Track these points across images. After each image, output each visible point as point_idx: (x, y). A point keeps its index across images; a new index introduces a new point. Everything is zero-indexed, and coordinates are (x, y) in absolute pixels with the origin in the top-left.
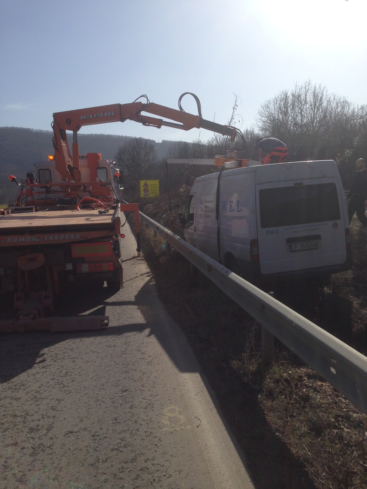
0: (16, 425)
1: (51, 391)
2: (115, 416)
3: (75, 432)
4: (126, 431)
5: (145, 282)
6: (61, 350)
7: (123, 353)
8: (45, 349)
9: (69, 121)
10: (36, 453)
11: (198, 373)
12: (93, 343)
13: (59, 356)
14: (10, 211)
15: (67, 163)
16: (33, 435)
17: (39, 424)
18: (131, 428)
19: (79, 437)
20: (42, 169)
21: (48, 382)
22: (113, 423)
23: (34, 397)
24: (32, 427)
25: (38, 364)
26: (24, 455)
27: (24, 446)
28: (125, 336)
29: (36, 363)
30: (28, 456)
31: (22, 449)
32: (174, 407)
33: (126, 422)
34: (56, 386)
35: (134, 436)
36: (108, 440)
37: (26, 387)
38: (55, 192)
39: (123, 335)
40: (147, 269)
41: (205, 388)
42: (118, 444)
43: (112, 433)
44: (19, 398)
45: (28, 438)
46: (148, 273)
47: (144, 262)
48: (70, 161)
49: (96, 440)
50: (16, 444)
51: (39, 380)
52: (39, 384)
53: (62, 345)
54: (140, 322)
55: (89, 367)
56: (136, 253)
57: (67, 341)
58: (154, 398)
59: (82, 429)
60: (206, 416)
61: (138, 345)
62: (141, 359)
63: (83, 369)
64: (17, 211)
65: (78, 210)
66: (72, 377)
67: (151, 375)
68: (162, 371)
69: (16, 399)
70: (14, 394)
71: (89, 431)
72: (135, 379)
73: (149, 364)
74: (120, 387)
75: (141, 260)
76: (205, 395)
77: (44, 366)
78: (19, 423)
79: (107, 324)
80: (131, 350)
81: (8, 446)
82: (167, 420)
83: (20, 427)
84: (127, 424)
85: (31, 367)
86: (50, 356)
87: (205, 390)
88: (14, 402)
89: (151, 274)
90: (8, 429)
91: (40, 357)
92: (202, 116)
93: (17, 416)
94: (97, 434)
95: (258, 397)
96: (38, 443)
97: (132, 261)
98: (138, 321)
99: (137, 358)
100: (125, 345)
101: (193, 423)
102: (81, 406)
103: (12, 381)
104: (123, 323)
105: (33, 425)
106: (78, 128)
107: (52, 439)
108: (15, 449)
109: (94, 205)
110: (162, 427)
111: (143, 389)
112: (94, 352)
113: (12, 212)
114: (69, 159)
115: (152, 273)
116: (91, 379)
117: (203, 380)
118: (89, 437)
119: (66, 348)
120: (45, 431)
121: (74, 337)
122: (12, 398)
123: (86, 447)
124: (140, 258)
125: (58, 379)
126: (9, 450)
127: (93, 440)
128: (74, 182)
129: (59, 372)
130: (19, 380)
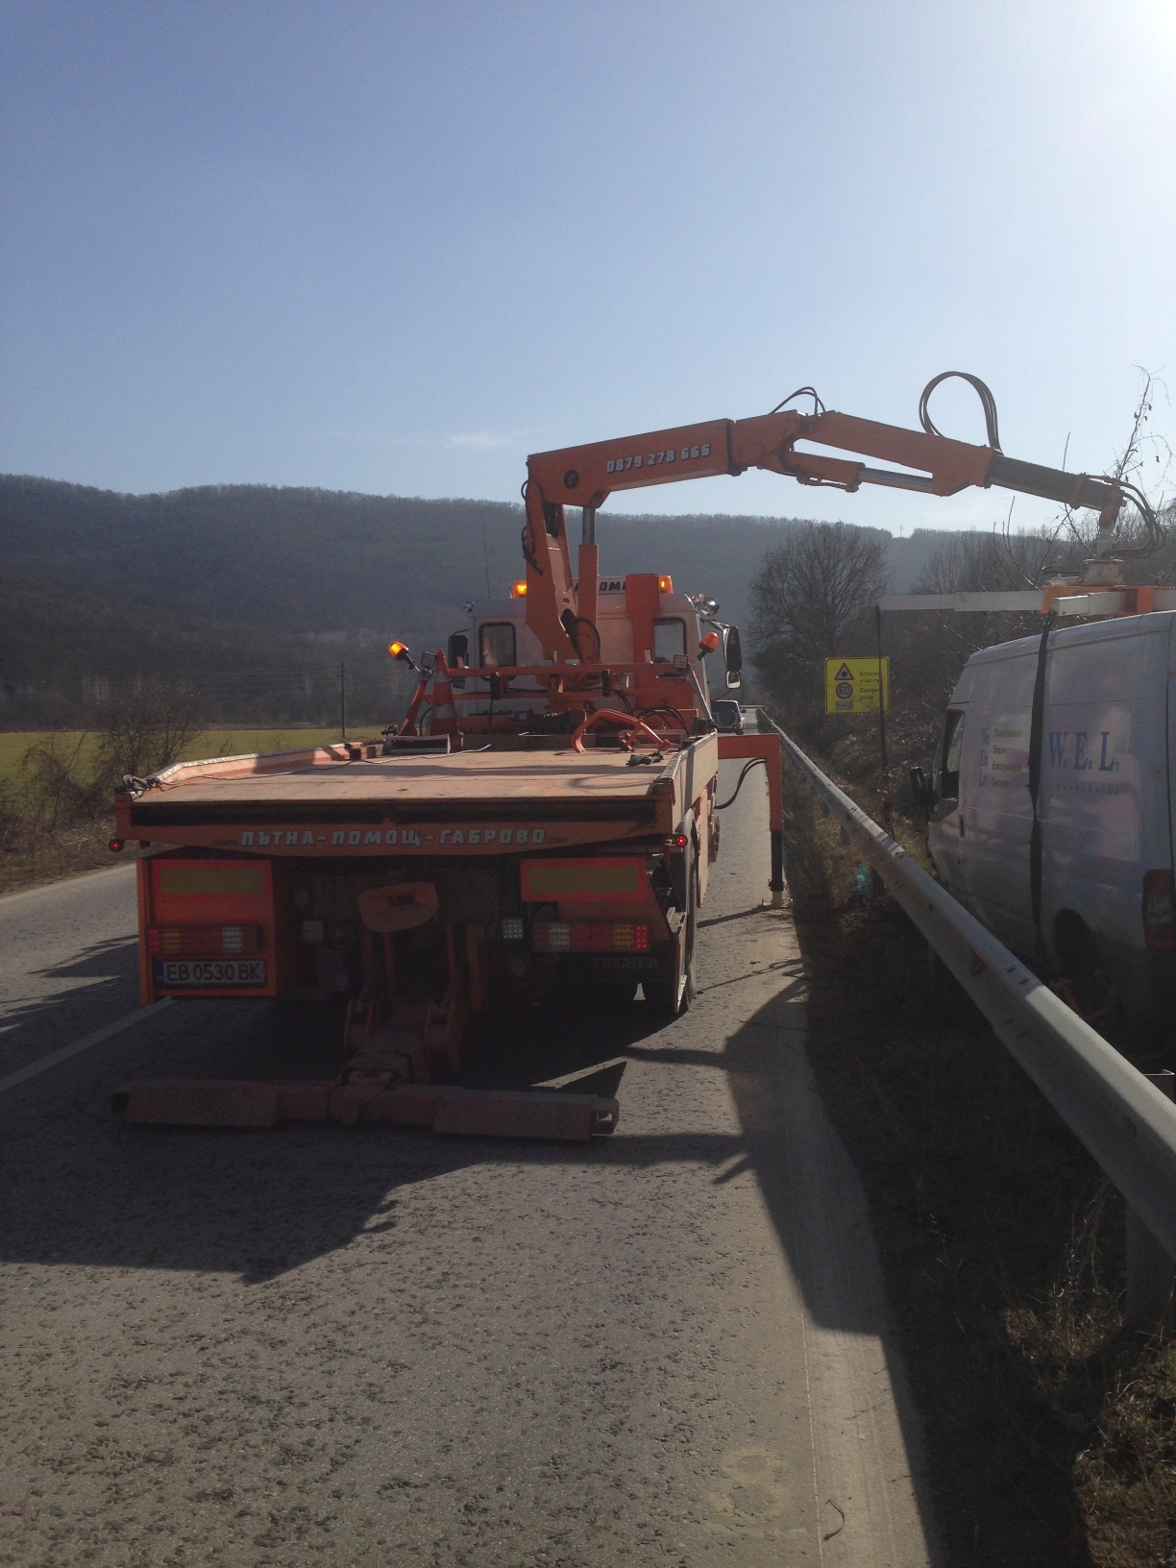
0: (247, 1432)
1: (381, 1332)
2: (556, 1451)
3: (416, 1486)
4: (578, 1509)
5: (772, 994)
6: (450, 1196)
7: (638, 1230)
8: (404, 1187)
9: (573, 476)
10: (277, 1538)
11: (878, 1337)
12: (553, 1185)
13: (440, 1216)
14: (379, 747)
15: (562, 606)
16: (284, 1473)
17: (315, 1437)
18: (597, 1503)
19: (422, 1505)
20: (490, 625)
21: (383, 1300)
22: (544, 1475)
23: (325, 1344)
24: (290, 1445)
25: (369, 1235)
26: (240, 1536)
27: (249, 1507)
28: (658, 1174)
29: (364, 1231)
30: (251, 1542)
31: (242, 1514)
32: (763, 1452)
33: (586, 1479)
34: (401, 1317)
35: (599, 1535)
36: (508, 1531)
37: (314, 1306)
38: (520, 692)
39: (653, 1168)
40: (790, 951)
41: (889, 1396)
42: (541, 1551)
43: (532, 1509)
44: (281, 1341)
45: (268, 1479)
46: (791, 962)
47: (790, 925)
48: (571, 598)
49: (473, 1525)
50: (224, 1496)
51: (357, 1287)
52: (351, 1302)
53: (458, 1179)
54: (719, 1131)
55: (517, 1264)
56: (767, 896)
57: (476, 1168)
58: (700, 1408)
59: (439, 1478)
60: (868, 1502)
61: (693, 1210)
62: (693, 1261)
63: (499, 1268)
64: (400, 750)
65: (578, 751)
66: (457, 1292)
67: (710, 1322)
68: (752, 1311)
69: (276, 1344)
70: (271, 1323)
71: (458, 1490)
72: (652, 1330)
73: (715, 1279)
74: (599, 1352)
75: (782, 918)
76: (884, 1423)
77: (386, 1243)
78: (256, 1426)
79: (610, 1126)
80: (667, 1224)
81: (202, 1496)
82: (725, 1495)
83: (255, 1438)
84: (586, 1486)
85: (343, 1241)
86: (411, 1210)
87: (890, 1406)
88: (264, 1352)
89: (800, 966)
90: (220, 1440)
91: (381, 1211)
92: (999, 448)
93: (260, 1402)
94: (483, 1504)
95: (1074, 1458)
96: (293, 1504)
97: (749, 919)
98: (716, 1125)
99: (678, 1256)
100: (653, 1203)
101: (817, 1521)
102: (459, 1397)
103: (277, 1283)
104: (666, 1126)
105: (295, 1439)
106: (600, 497)
107: (339, 1498)
108: (220, 1513)
109: (627, 738)
110: (700, 1519)
111: (672, 1367)
112: (548, 1216)
113: (386, 753)
114: (569, 594)
115: (805, 965)
116: (515, 1308)
117: (891, 1366)
118: (455, 1511)
119: (468, 1191)
120: (326, 1466)
121: (501, 1159)
122: (263, 1338)
123: (436, 1544)
124: (778, 912)
125: (414, 1292)
126: (202, 1512)
127: (464, 1524)
128: (575, 662)
129: (424, 1268)
130: (299, 1280)
